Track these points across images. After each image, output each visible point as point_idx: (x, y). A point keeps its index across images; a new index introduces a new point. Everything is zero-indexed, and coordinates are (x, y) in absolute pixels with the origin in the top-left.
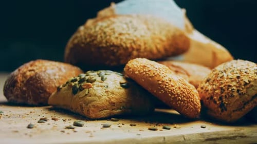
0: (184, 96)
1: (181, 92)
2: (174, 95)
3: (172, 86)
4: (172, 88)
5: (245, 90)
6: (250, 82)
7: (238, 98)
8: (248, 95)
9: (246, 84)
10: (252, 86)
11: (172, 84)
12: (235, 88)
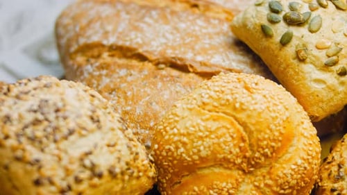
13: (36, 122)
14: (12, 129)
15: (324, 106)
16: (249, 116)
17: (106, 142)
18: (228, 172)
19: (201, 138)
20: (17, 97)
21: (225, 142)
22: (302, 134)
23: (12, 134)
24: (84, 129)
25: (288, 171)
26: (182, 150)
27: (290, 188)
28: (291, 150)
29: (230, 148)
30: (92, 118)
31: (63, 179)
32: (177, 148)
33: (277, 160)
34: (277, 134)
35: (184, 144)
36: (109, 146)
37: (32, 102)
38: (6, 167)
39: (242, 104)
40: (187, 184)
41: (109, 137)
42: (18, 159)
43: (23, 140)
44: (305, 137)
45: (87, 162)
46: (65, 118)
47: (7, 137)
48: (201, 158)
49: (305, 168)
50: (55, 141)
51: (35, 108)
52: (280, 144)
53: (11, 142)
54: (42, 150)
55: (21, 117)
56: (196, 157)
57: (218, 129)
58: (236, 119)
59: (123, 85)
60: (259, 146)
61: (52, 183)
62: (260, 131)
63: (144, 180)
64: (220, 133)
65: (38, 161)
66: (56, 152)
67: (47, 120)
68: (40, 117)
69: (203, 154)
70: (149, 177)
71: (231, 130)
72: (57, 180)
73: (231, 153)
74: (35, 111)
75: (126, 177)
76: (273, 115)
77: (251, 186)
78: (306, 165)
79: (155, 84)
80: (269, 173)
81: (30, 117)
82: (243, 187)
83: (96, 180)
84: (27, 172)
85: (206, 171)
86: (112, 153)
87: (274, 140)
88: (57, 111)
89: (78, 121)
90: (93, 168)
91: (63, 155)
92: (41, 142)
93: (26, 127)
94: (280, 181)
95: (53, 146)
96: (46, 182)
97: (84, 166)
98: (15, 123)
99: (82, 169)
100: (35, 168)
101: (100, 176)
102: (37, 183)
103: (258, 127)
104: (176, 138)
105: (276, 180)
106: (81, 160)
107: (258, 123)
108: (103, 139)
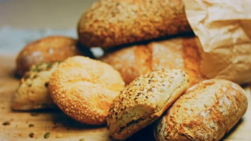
0: (72, 109)
1: (70, 105)
2: (63, 106)
3: (63, 98)
4: (62, 100)
5: (121, 115)
6: (125, 108)
7: (115, 121)
8: (123, 121)
9: (122, 110)
10: (127, 113)
11: (63, 96)
12: (115, 110)
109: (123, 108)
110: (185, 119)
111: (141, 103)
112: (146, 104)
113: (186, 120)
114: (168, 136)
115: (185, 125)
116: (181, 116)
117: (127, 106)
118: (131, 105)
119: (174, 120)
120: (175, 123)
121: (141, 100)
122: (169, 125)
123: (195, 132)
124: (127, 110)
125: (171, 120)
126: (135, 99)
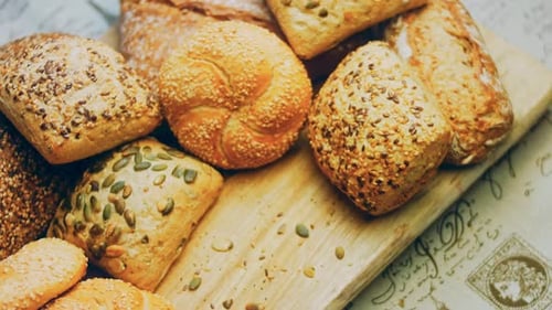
13: (42, 80)
14: (24, 87)
15: (307, 45)
16: (225, 62)
17: (100, 92)
18: (214, 110)
19: (187, 82)
20: (32, 59)
21: (206, 85)
22: (280, 74)
23: (24, 91)
24: (81, 83)
25: (267, 108)
26: (173, 93)
27: (271, 122)
28: (270, 88)
29: (211, 90)
30: (88, 74)
31: (63, 124)
32: (170, 91)
33: (257, 98)
34: (251, 76)
35: (175, 88)
36: (102, 95)
37: (41, 63)
38: (22, 117)
39: (219, 52)
40: (183, 121)
41: (104, 88)
42: (29, 110)
43: (32, 94)
44: (284, 76)
45: (82, 110)
46: (64, 76)
47: (21, 94)
48: (189, 100)
49: (283, 105)
50: (55, 95)
51: (43, 68)
52: (255, 85)
53: (24, 97)
54: (46, 103)
55: (31, 77)
56: (185, 99)
57: (200, 74)
58: (216, 65)
59: (150, 32)
60: (237, 87)
61: (54, 127)
62: (235, 75)
63: (144, 120)
64: (201, 77)
65: (42, 111)
66: (56, 103)
67: (49, 78)
68: (45, 76)
69: (190, 95)
70: (150, 117)
71: (211, 75)
72: (58, 125)
73: (212, 94)
74: (42, 72)
75: (123, 119)
76: (246, 60)
77: (238, 121)
78: (284, 102)
79: (173, 30)
80: (251, 110)
81: (37, 77)
82: (230, 123)
83: (90, 123)
84: (35, 121)
85: (196, 110)
86: (105, 100)
87: (250, 82)
88: (58, 70)
89: (76, 77)
90: (87, 114)
91: (61, 105)
92: (44, 96)
93: (34, 85)
94: (261, 117)
95: (54, 98)
96: (49, 127)
97: (80, 113)
98: (27, 82)
99: (78, 115)
100: (41, 117)
101: (94, 119)
102: (43, 127)
103: (234, 71)
104: (169, 83)
105: (257, 116)
106: (77, 108)
107: (233, 67)
108: (98, 89)
109: (403, 166)
110: (474, 107)
111: (433, 139)
112: (440, 135)
113: (477, 108)
114: (468, 145)
115: (481, 115)
116: (464, 107)
117: (409, 159)
118: (417, 153)
119: (461, 119)
120: (465, 122)
121: (427, 136)
122: (461, 132)
123: (500, 114)
124: (411, 165)
125: (457, 122)
126: (415, 141)
